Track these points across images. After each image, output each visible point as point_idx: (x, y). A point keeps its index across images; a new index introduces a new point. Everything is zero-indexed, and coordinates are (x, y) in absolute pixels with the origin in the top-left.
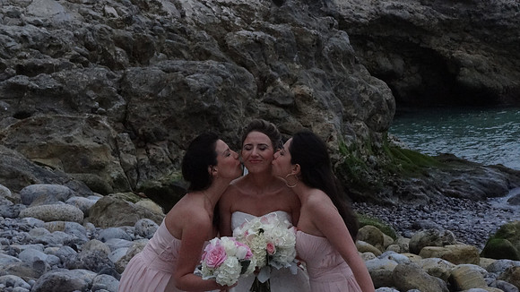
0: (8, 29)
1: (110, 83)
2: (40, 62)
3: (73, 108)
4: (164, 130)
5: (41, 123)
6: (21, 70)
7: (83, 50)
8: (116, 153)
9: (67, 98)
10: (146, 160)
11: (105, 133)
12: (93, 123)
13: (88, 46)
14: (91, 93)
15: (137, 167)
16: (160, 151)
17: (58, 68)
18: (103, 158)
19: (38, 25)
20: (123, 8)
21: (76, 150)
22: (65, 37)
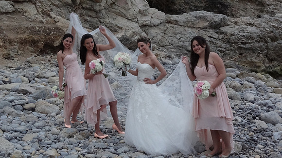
0: (240, 34)
1: (264, 46)
2: (247, 41)
3: (254, 52)
4: (276, 58)
5: (245, 56)
6: (242, 43)
7: (259, 39)
8: (264, 63)
9: (253, 50)
10: (271, 65)
11: (261, 58)
12: (258, 56)
13: (260, 38)
14: (258, 49)
15: (269, 67)
16: (275, 63)
17: (251, 43)
18: (260, 64)
19: (248, 33)
20: (271, 29)
21: (253, 62)
22: (254, 36)
